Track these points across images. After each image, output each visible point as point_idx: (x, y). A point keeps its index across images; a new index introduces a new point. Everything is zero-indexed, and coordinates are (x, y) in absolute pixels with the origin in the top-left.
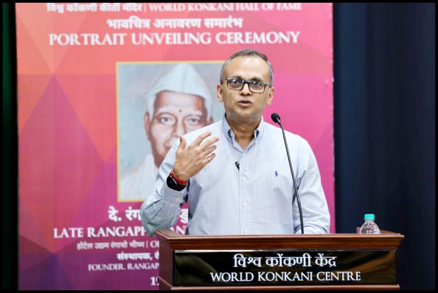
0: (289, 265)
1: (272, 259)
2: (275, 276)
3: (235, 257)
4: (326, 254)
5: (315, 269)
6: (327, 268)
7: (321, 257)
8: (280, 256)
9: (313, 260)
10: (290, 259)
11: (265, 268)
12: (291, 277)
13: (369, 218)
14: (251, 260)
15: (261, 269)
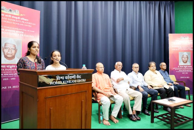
0: (71, 78)
1: (67, 77)
2: (67, 81)
3: (57, 77)
4: (79, 75)
5: (76, 79)
6: (79, 79)
7: (78, 76)
8: (69, 76)
9: (76, 77)
10: (71, 77)
11: (65, 80)
12: (71, 81)
13: (84, 66)
14: (61, 78)
15: (64, 80)
